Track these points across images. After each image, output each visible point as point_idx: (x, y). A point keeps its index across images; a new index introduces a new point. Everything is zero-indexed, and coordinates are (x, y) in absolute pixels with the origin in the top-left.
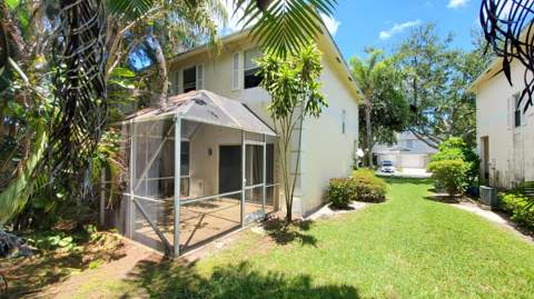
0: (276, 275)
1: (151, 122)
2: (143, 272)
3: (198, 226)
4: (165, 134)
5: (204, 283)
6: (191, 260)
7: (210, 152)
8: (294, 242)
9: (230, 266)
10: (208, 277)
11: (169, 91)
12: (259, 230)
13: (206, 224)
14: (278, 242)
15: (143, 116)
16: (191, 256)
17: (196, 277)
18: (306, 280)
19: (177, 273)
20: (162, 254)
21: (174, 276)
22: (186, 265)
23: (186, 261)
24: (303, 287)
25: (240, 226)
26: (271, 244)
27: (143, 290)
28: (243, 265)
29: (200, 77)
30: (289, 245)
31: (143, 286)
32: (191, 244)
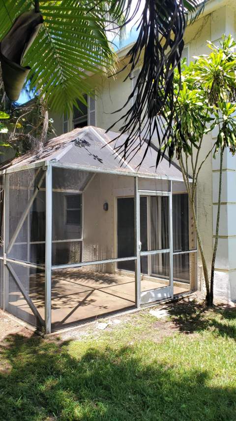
0: (161, 366)
1: (23, 172)
2: (11, 346)
3: (82, 303)
4: (36, 186)
5: (72, 363)
6: (65, 338)
7: (106, 207)
8: (204, 332)
9: (107, 349)
10: (78, 357)
11: (50, 131)
12: (161, 314)
13: (92, 301)
14: (181, 330)
15: (19, 164)
16: (65, 334)
17: (66, 356)
18: (202, 377)
19: (46, 349)
20: (34, 329)
21: (42, 352)
22: (57, 343)
23: (58, 339)
24: (194, 384)
25: (135, 307)
26: (171, 331)
27: (7, 361)
28: (124, 350)
29: (93, 108)
30: (196, 335)
31: (8, 358)
32: (68, 321)
